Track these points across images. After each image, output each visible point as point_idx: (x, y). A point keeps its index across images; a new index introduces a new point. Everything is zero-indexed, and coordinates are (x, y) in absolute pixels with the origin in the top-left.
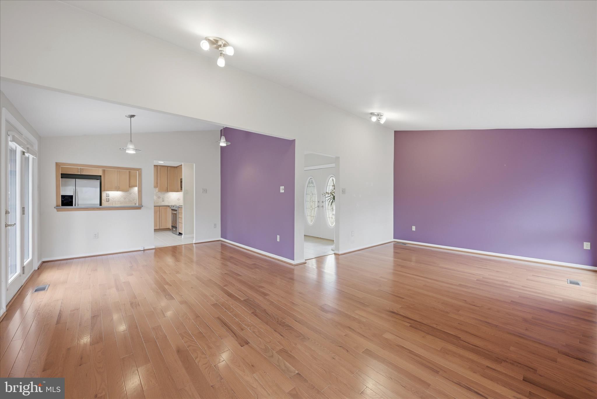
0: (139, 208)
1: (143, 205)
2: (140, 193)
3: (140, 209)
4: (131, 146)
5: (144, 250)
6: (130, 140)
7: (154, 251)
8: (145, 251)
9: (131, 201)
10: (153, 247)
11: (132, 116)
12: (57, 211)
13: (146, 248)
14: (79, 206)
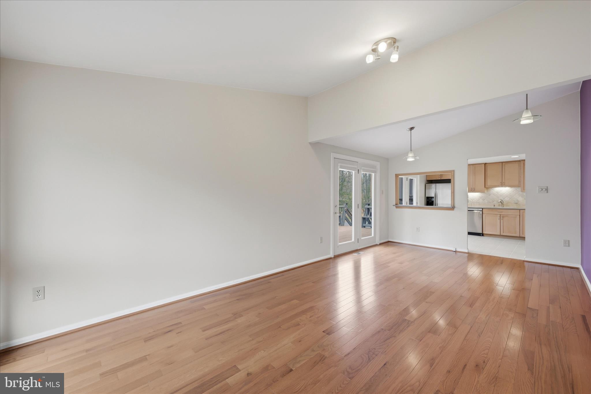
0: (453, 208)
1: (456, 205)
2: (453, 194)
3: (453, 210)
4: (411, 155)
5: (455, 252)
6: (410, 150)
7: (467, 255)
8: (458, 253)
9: (491, 203)
10: (466, 251)
11: (412, 129)
12: (396, 208)
13: (458, 250)
14: (438, 206)
